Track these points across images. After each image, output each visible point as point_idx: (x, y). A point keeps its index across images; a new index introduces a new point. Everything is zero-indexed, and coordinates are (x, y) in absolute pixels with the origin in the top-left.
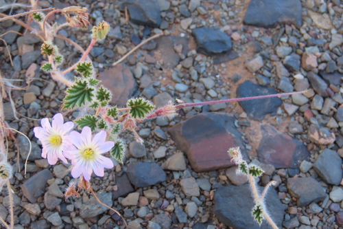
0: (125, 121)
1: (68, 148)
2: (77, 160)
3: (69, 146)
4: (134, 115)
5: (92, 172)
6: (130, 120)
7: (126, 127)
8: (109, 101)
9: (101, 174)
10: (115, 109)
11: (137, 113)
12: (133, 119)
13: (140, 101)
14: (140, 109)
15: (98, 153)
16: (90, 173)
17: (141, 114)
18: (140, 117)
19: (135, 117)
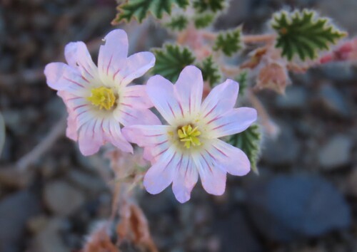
0: (261, 66)
1: (137, 118)
2: (159, 150)
3: (139, 112)
4: (287, 52)
5: (194, 181)
6: (275, 66)
7: (265, 82)
8: (218, 13)
9: (217, 188)
10: (236, 35)
11: (294, 48)
12: (283, 63)
13: (307, 18)
14: (302, 39)
15: (213, 135)
16: (190, 183)
17: (305, 51)
18: (302, 57)
19: (290, 58)
